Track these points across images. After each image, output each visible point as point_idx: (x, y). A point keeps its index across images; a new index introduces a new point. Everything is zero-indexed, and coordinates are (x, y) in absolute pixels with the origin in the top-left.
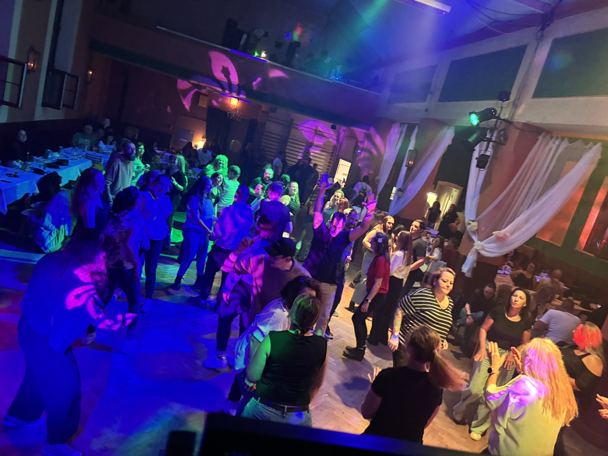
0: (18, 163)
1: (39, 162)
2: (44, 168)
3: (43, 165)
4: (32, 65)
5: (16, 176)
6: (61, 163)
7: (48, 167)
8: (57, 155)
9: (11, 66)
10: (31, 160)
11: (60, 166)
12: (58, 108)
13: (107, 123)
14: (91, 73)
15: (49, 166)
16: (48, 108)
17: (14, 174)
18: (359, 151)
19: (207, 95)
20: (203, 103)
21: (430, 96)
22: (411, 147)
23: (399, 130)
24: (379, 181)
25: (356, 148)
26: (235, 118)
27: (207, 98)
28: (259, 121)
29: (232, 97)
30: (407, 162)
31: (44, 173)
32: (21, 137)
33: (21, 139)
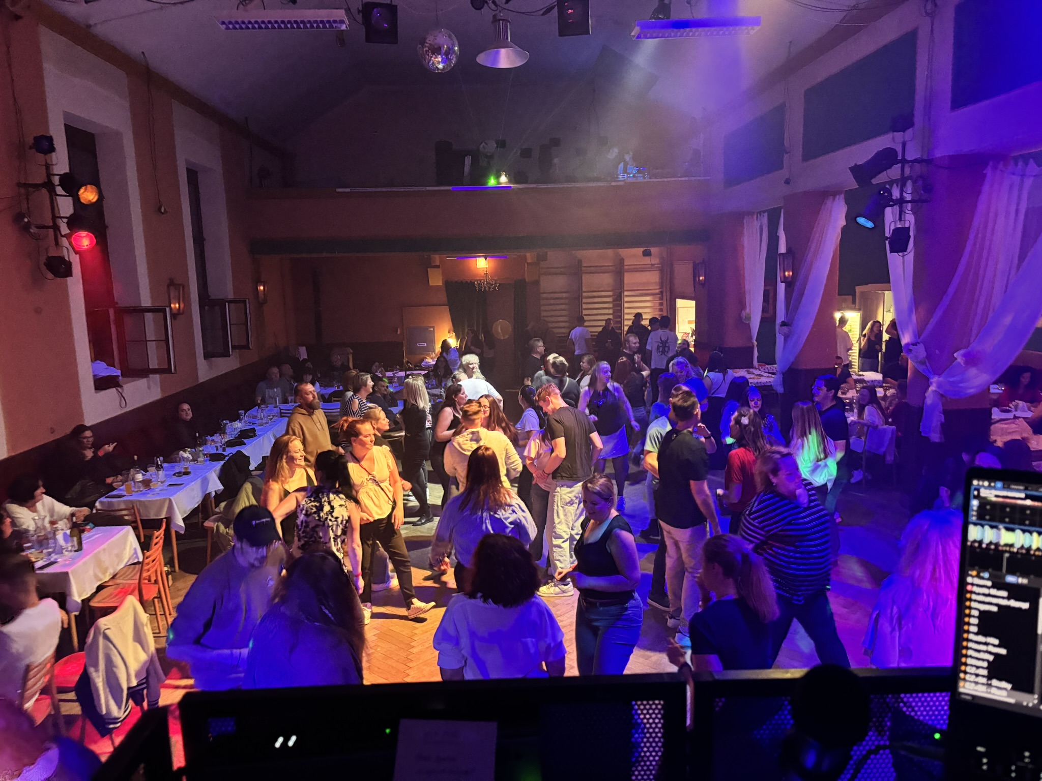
1: (214, 444)
2: (224, 450)
3: (221, 446)
4: (177, 306)
5: (187, 473)
6: (247, 435)
7: (227, 446)
8: (238, 425)
9: (149, 316)
10: (204, 443)
11: (245, 441)
12: (229, 356)
13: (303, 353)
14: (262, 288)
15: (230, 444)
16: (213, 359)
17: (183, 471)
18: (701, 278)
19: (438, 267)
20: (436, 280)
21: (786, 156)
22: (782, 249)
23: (757, 224)
24: (749, 318)
25: (695, 275)
26: (490, 288)
27: (440, 270)
28: (527, 280)
29: (476, 257)
30: (782, 274)
31: (225, 456)
32: (184, 414)
33: (184, 416)
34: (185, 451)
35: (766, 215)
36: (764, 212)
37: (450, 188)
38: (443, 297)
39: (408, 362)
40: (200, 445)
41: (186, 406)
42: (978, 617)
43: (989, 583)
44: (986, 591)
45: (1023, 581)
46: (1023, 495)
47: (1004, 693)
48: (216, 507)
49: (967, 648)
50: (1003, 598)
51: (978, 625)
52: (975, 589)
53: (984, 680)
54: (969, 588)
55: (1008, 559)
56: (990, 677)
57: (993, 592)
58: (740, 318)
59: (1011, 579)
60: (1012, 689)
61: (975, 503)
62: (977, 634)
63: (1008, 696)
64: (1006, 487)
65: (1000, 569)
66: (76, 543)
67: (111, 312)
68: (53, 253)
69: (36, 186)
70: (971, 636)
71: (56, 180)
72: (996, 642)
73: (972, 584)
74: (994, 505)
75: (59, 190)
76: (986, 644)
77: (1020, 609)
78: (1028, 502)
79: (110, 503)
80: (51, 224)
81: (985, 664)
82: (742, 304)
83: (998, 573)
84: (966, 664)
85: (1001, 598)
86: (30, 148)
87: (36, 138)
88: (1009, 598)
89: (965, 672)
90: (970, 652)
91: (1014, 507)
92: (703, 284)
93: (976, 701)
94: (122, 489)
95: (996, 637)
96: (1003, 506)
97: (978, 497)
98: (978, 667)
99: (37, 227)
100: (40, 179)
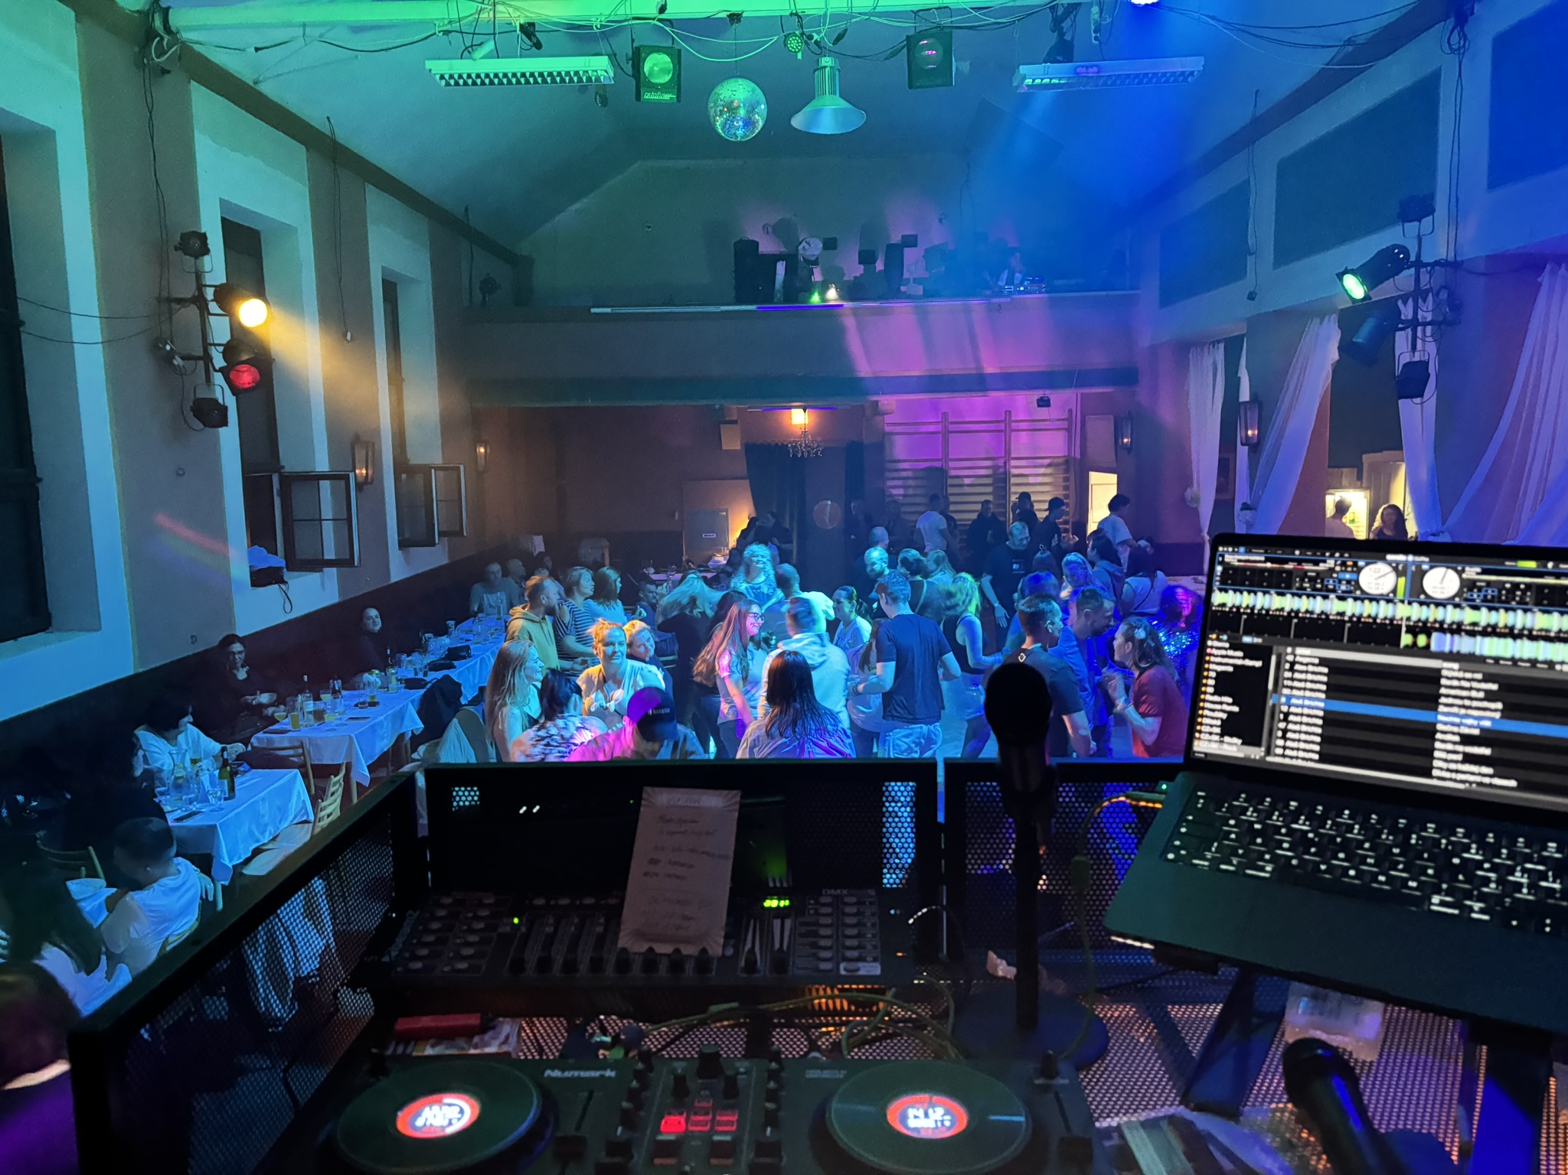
0: (373, 677)
1: (412, 665)
2: (425, 674)
3: (421, 669)
4: (364, 471)
5: (373, 704)
6: (455, 655)
7: (430, 670)
8: (446, 641)
9: (325, 486)
11: (455, 663)
12: (433, 544)
13: (538, 544)
14: (482, 450)
15: (434, 667)
16: (412, 549)
17: (369, 700)
18: (1126, 440)
19: (735, 422)
20: (732, 442)
21: (1250, 260)
22: (1245, 395)
23: (1208, 362)
24: (1197, 500)
25: (1118, 435)
26: (809, 452)
27: (737, 428)
28: (866, 442)
29: (790, 408)
30: (1243, 434)
31: (426, 684)
32: (370, 622)
33: (371, 627)
34: (371, 674)
35: (1222, 346)
36: (1219, 342)
37: (753, 307)
38: (742, 467)
39: (688, 561)
40: (392, 666)
41: (373, 612)
42: (1215, 679)
43: (1227, 645)
44: (1223, 652)
45: (1258, 640)
46: (1262, 558)
47: (1235, 748)
48: (413, 752)
49: (1203, 708)
50: (1239, 658)
51: (1215, 686)
52: (1215, 652)
53: (1217, 738)
54: (1209, 651)
55: (1245, 620)
56: (1222, 735)
57: (1231, 653)
58: (1183, 499)
59: (1247, 639)
60: (1243, 744)
61: (1219, 569)
62: (1213, 694)
63: (1239, 751)
64: (1248, 552)
65: (1238, 631)
66: (226, 788)
67: (275, 478)
68: (202, 394)
69: (181, 301)
70: (1208, 697)
71: (209, 294)
72: (1230, 700)
73: (1212, 647)
74: (1236, 569)
75: (214, 307)
76: (1221, 703)
77: (1253, 668)
78: (1269, 565)
79: (269, 741)
80: (201, 354)
81: (1219, 723)
82: (1186, 479)
83: (1236, 634)
84: (1201, 724)
85: (1238, 658)
86: (176, 249)
87: (184, 236)
88: (1244, 658)
89: (1200, 732)
90: (1206, 712)
91: (1254, 570)
92: (1128, 449)
93: (1209, 758)
94: (285, 723)
95: (1230, 696)
96: (1244, 569)
97: (1222, 563)
98: (1211, 726)
99: (183, 358)
100: (189, 292)
